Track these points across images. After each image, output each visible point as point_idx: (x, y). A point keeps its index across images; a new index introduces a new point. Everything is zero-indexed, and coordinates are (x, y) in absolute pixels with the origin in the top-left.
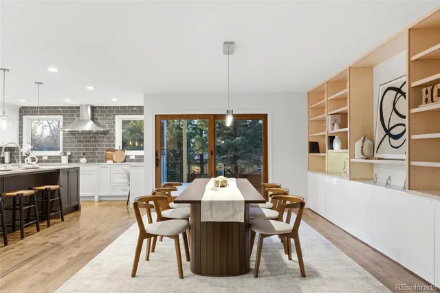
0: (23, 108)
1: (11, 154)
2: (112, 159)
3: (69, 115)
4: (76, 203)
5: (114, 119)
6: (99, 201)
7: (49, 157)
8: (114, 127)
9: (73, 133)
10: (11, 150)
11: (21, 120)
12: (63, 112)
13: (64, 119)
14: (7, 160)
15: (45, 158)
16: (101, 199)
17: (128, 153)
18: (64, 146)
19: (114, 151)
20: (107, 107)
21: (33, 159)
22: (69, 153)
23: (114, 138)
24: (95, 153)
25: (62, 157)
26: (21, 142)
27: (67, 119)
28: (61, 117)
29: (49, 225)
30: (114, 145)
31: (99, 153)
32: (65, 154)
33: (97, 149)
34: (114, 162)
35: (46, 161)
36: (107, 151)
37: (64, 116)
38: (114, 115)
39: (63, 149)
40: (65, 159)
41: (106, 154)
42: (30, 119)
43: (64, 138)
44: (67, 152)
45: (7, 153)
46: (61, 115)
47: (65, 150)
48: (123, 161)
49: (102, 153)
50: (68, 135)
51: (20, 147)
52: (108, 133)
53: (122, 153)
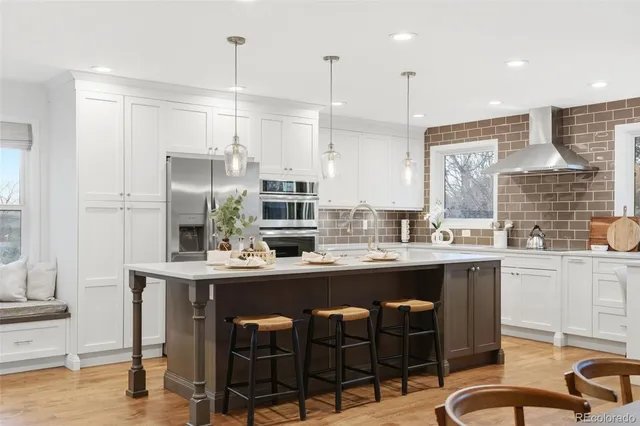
1: (411, 224)
2: (604, 241)
3: (509, 138)
4: (490, 346)
5: (611, 136)
6: (566, 347)
7: (474, 232)
8: (610, 156)
9: (518, 178)
10: (413, 216)
11: (427, 155)
12: (499, 130)
13: (501, 147)
14: (405, 235)
15: (466, 234)
16: (571, 342)
18: (500, 207)
19: (611, 219)
20: (593, 107)
21: (446, 236)
22: (508, 225)
23: (612, 186)
24: (565, 225)
25: (496, 233)
26: (427, 201)
27: (506, 147)
28: (494, 143)
29: (405, 391)
30: (612, 206)
31: (574, 225)
32: (501, 227)
34: (610, 249)
36: (592, 219)
37: (501, 139)
38: (612, 126)
39: (500, 215)
40: (500, 238)
41: (591, 228)
42: (441, 153)
43: (501, 191)
44: (507, 221)
45: (405, 223)
46: (494, 137)
47: (502, 217)
48: (633, 247)
49: (582, 225)
50: (508, 183)
51: (426, 209)
52: (596, 174)
53: (631, 225)
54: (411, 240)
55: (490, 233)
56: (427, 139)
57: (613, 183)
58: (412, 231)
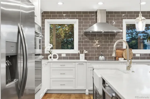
0: (45, 12)
3: (83, 19)
5: (122, 22)
7: (67, 54)
11: (43, 23)
12: (79, 16)
13: (79, 22)
15: (64, 55)
17: (134, 51)
19: (123, 49)
21: (55, 57)
27: (82, 22)
33: (108, 48)
35: (64, 58)
37: (79, 19)
38: (122, 19)
43: (79, 39)
50: (83, 36)
56: (43, 16)
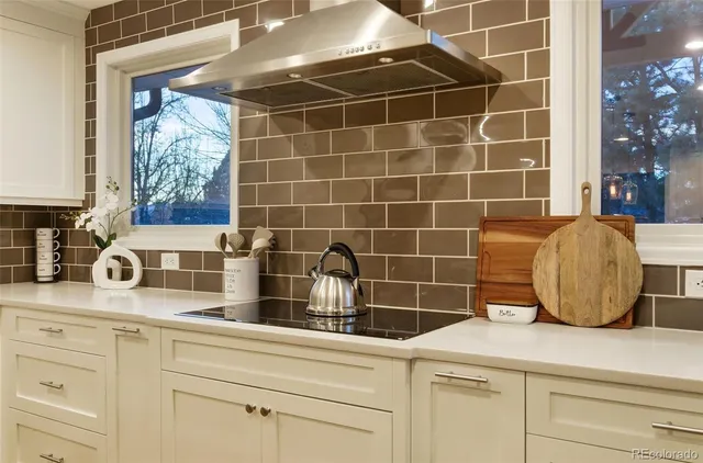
0: (95, 17)
1: (60, 240)
2: (522, 293)
7: (188, 258)
11: (91, 74)
14: (45, 267)
15: (170, 263)
18: (245, 194)
19: (542, 224)
22: (262, 239)
23: (542, 123)
24: (405, 242)
25: (229, 263)
26: (90, 184)
28: (231, 29)
30: (541, 181)
31: (431, 241)
32: (244, 248)
34: (542, 316)
35: (175, 281)
36: (486, 224)
37: (246, 17)
39: (242, 213)
41: (481, 250)
44: (259, 229)
45: (45, 236)
46: (230, 17)
47: (249, 219)
48: (617, 313)
49: (456, 242)
50: (262, 132)
51: (89, 203)
52: (493, 91)
53: (609, 242)
54: (58, 278)
55: (215, 260)
56: (90, 38)
57: (546, 114)
58: (61, 254)
